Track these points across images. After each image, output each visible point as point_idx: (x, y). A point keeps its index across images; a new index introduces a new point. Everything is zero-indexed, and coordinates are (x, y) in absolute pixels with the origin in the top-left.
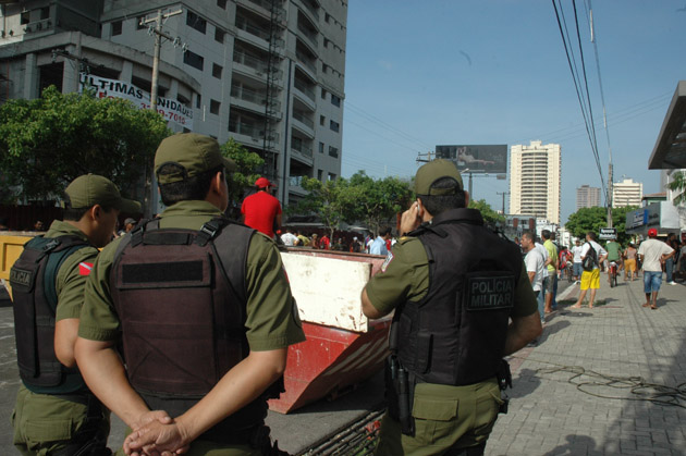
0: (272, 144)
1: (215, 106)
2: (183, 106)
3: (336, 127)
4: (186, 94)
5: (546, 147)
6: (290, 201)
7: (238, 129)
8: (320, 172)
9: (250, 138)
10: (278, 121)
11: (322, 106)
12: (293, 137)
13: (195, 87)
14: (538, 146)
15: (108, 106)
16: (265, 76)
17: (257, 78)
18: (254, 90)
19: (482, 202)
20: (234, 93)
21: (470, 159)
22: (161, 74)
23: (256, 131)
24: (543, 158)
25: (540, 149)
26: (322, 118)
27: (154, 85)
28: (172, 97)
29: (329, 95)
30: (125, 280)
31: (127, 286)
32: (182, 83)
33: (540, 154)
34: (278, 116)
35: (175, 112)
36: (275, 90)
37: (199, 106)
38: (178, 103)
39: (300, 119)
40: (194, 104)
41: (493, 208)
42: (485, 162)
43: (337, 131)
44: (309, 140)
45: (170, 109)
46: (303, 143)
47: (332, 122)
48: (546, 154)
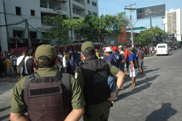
3: (95, 4)
5: (175, 10)
10: (66, 1)
12: (73, 9)
14: (173, 11)
19: (157, 27)
21: (150, 12)
24: (175, 14)
25: (174, 11)
26: (88, 1)
30: (31, 95)
31: (33, 96)
33: (173, 13)
41: (161, 29)
42: (156, 13)
43: (96, 6)
44: (83, 10)
46: (81, 11)
47: (93, 2)
48: (176, 13)
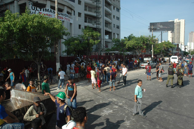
0: (99, 26)
1: (80, 14)
2: (69, 15)
3: (118, 19)
4: (70, 11)
5: (180, 20)
6: (105, 44)
7: (88, 22)
8: (114, 34)
9: (92, 24)
10: (101, 18)
11: (114, 12)
12: (105, 23)
13: (72, 8)
14: (177, 21)
15: (34, 18)
16: (95, 3)
17: (93, 4)
18: (92, 8)
20: (85, 10)
21: (161, 27)
22: (58, 3)
23: (93, 22)
26: (114, 16)
27: (56, 7)
28: (65, 12)
29: (116, 8)
32: (68, 7)
33: (178, 23)
34: (100, 16)
35: (66, 17)
36: (99, 8)
37: (74, 15)
38: (67, 14)
39: (107, 17)
40: (73, 14)
42: (166, 27)
43: (119, 20)
44: (110, 23)
45: (65, 17)
46: (108, 24)
47: (117, 17)
48: (180, 23)
